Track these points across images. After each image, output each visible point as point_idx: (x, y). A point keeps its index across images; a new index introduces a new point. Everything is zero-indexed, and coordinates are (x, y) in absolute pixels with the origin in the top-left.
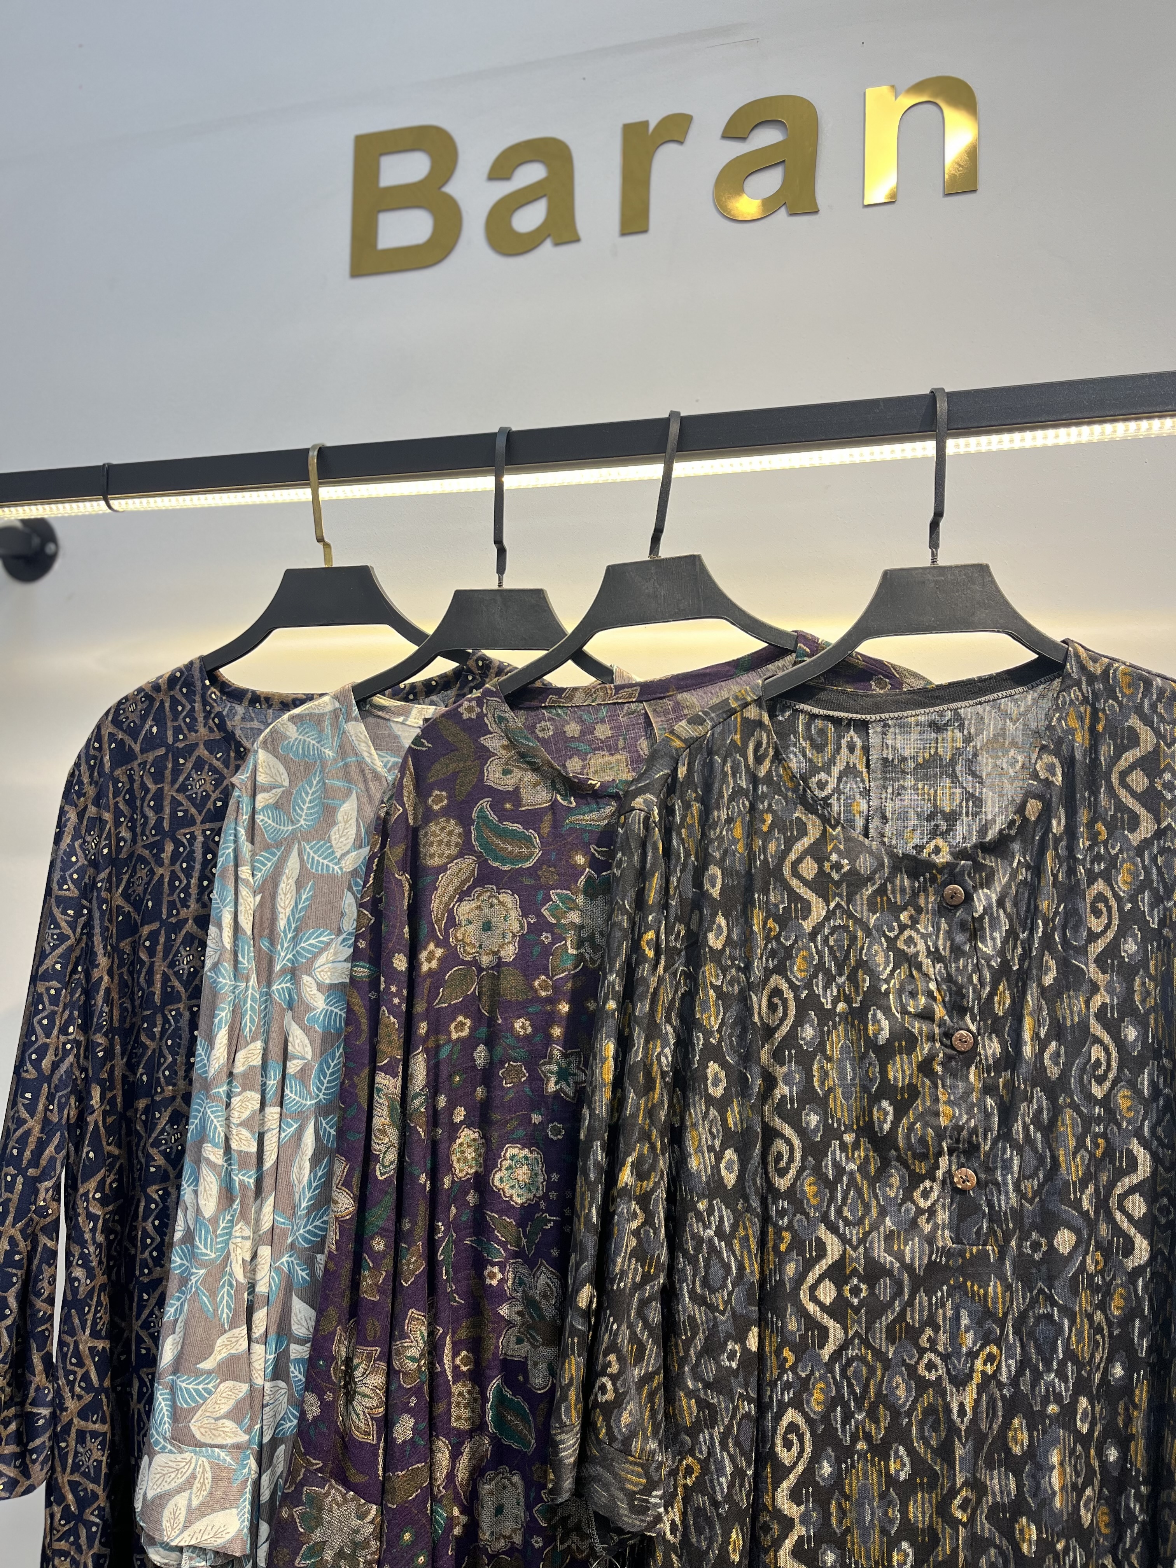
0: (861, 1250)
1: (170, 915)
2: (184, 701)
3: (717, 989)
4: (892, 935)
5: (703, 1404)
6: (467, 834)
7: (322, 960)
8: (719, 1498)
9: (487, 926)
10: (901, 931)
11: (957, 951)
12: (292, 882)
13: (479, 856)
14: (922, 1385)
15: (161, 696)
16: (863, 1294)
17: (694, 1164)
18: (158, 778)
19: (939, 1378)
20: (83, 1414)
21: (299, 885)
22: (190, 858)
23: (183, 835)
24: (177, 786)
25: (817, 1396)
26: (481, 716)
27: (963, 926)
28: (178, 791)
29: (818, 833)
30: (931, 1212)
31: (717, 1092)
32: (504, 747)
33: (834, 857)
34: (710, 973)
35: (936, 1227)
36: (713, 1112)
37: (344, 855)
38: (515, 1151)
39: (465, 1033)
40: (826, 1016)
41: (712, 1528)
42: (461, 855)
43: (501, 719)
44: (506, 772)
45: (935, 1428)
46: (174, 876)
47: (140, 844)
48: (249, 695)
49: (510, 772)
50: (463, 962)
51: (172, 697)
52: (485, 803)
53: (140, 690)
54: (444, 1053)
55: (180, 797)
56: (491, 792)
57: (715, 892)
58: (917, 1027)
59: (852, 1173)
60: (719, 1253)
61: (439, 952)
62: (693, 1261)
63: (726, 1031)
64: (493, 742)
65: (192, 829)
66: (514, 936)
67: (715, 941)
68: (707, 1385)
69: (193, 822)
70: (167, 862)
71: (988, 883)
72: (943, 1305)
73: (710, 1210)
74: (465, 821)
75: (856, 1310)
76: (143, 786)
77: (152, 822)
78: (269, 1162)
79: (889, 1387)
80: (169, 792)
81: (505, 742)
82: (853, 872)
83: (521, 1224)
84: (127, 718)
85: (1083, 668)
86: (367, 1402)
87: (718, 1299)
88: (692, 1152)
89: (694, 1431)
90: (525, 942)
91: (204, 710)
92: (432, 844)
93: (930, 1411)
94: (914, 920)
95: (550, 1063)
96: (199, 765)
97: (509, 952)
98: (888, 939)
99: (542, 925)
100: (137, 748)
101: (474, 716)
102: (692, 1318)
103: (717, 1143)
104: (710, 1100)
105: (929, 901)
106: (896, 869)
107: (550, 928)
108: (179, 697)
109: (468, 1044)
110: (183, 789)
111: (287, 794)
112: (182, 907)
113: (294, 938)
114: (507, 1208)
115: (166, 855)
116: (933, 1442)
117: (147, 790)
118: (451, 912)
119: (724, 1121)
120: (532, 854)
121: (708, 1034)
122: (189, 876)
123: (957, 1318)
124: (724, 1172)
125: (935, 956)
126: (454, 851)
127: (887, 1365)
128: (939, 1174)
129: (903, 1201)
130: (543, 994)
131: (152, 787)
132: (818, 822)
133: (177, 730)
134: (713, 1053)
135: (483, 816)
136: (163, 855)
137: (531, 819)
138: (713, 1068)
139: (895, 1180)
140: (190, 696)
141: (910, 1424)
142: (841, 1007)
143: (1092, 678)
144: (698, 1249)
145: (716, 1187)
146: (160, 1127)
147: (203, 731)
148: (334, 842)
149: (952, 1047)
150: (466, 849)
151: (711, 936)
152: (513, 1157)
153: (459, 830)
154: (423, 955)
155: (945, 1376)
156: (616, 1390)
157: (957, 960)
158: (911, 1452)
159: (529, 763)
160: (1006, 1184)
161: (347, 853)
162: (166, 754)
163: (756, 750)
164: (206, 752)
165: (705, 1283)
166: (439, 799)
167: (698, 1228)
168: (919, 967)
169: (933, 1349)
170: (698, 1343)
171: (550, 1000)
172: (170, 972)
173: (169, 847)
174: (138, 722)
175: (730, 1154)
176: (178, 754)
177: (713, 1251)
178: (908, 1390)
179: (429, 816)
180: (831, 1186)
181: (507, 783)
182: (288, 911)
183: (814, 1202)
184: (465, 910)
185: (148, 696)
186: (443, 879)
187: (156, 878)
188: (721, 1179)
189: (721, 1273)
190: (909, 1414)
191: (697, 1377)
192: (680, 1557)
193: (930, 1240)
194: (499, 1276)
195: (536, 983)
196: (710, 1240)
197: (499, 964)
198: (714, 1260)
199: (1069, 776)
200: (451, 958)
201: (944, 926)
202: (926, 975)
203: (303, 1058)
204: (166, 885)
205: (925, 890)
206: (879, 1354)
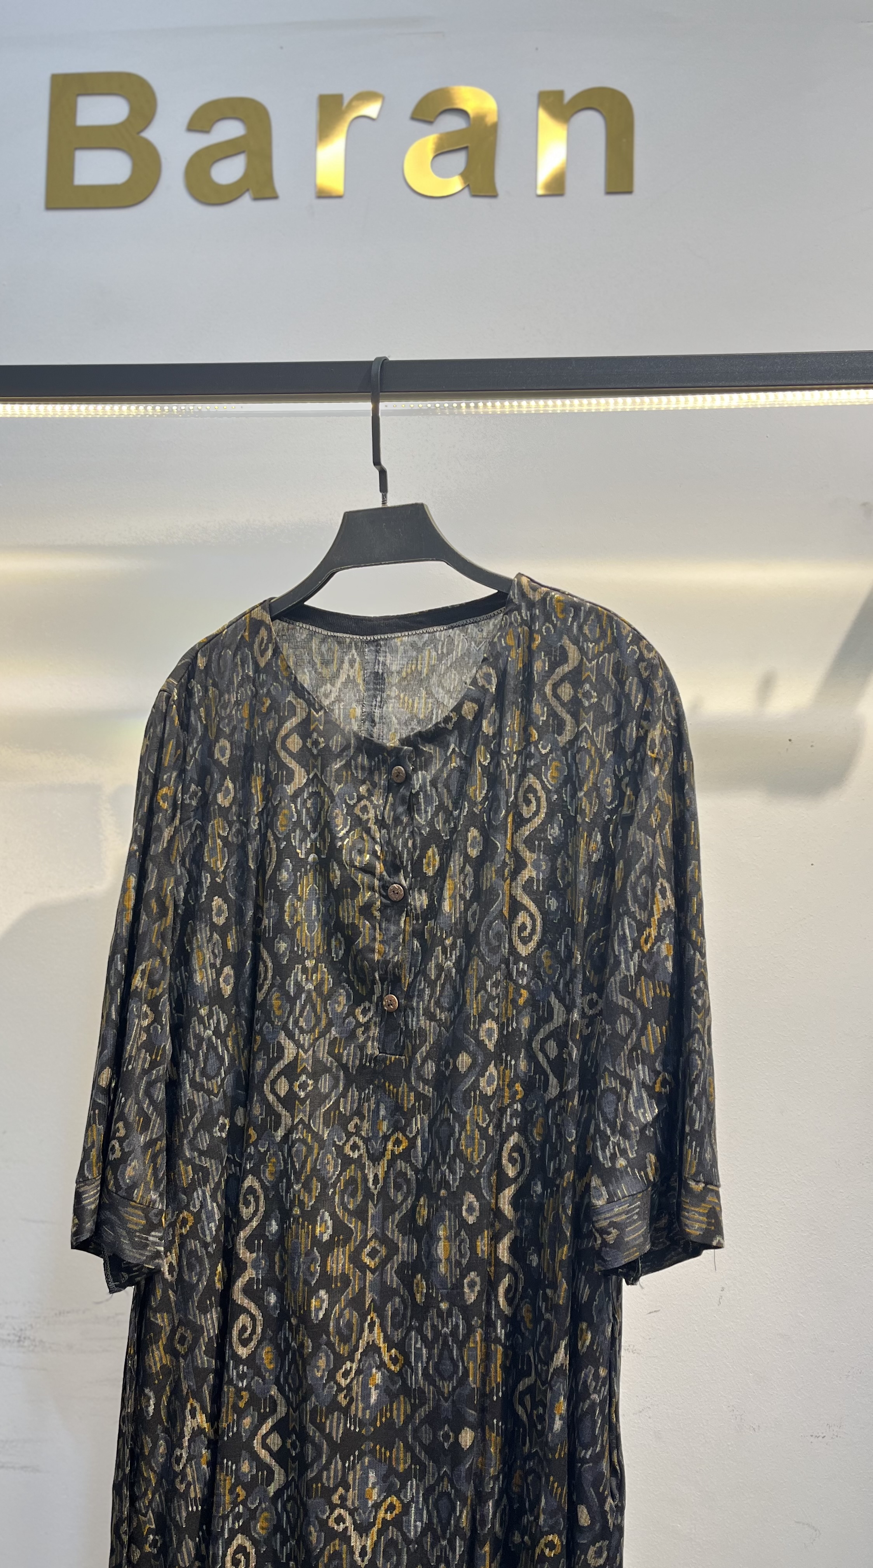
0: (310, 1052)
3: (224, 839)
4: (352, 803)
5: (197, 1169)
10: (359, 800)
14: (347, 1161)
16: (309, 1088)
17: (198, 978)
19: (360, 1156)
25: (271, 1168)
29: (304, 715)
30: (367, 1026)
31: (220, 921)
33: (315, 735)
34: (218, 827)
35: (368, 1038)
36: (216, 936)
40: (300, 864)
45: (353, 1195)
57: (225, 761)
58: (361, 878)
59: (309, 992)
60: (215, 1049)
62: (195, 1056)
63: (230, 873)
67: (223, 800)
68: (202, 1153)
72: (368, 1100)
73: (210, 1015)
75: (303, 1101)
79: (322, 1164)
82: (328, 748)
85: (523, 596)
87: (213, 1085)
88: (197, 968)
89: (189, 1190)
93: (352, 1181)
94: (370, 793)
98: (348, 806)
102: (191, 1101)
103: (218, 962)
104: (214, 927)
105: (382, 780)
106: (359, 750)
116: (351, 1207)
119: (224, 943)
121: (214, 874)
123: (377, 1111)
124: (222, 985)
125: (381, 823)
127: (322, 1145)
128: (375, 998)
129: (347, 1016)
132: (305, 705)
134: (217, 890)
138: (217, 901)
139: (343, 999)
141: (334, 1193)
142: (312, 857)
143: (531, 605)
144: (199, 1046)
145: (215, 997)
149: (387, 897)
151: (220, 797)
155: (365, 1155)
156: (123, 1151)
157: (396, 827)
158: (333, 1216)
160: (418, 1009)
163: (260, 645)
165: (203, 1073)
167: (199, 1029)
168: (368, 831)
169: (357, 1134)
170: (196, 1120)
175: (228, 970)
177: (212, 1047)
178: (335, 1166)
180: (292, 1001)
183: (278, 1013)
188: (220, 989)
189: (217, 1064)
190: (334, 1185)
191: (193, 1148)
192: (175, 1292)
193: (362, 1047)
196: (210, 1039)
199: (503, 684)
201: (390, 799)
202: (373, 839)
206: (316, 1136)
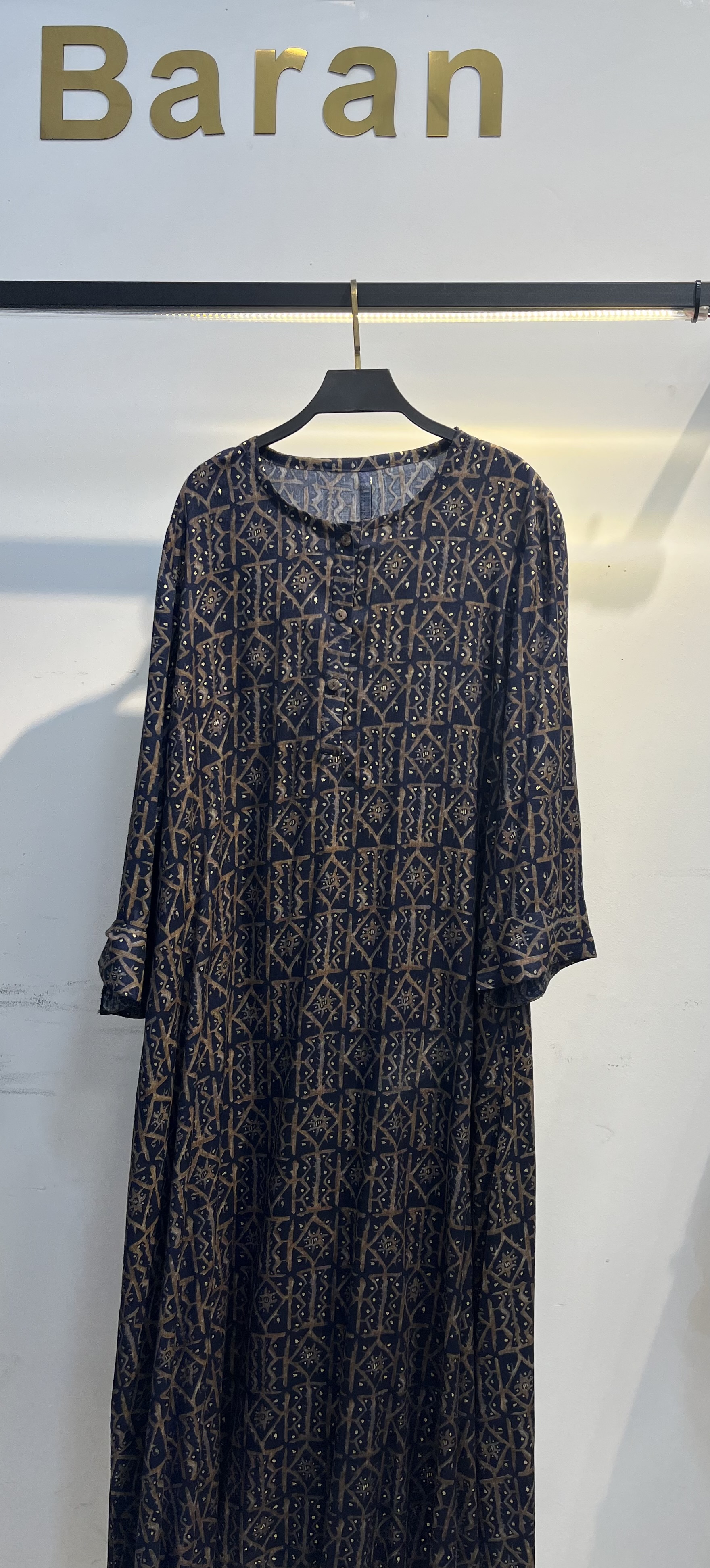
48: (291, 460)
65: (253, 564)
69: (253, 560)
77: (222, 559)
84: (201, 483)
100: (207, 504)
108: (238, 468)
112: (249, 620)
115: (235, 583)
131: (222, 533)
133: (237, 493)
136: (232, 583)
140: (246, 469)
147: (256, 494)
162: (231, 510)
164: (260, 509)
172: (243, 665)
173: (237, 577)
176: (240, 510)
185: (215, 467)
187: (228, 599)
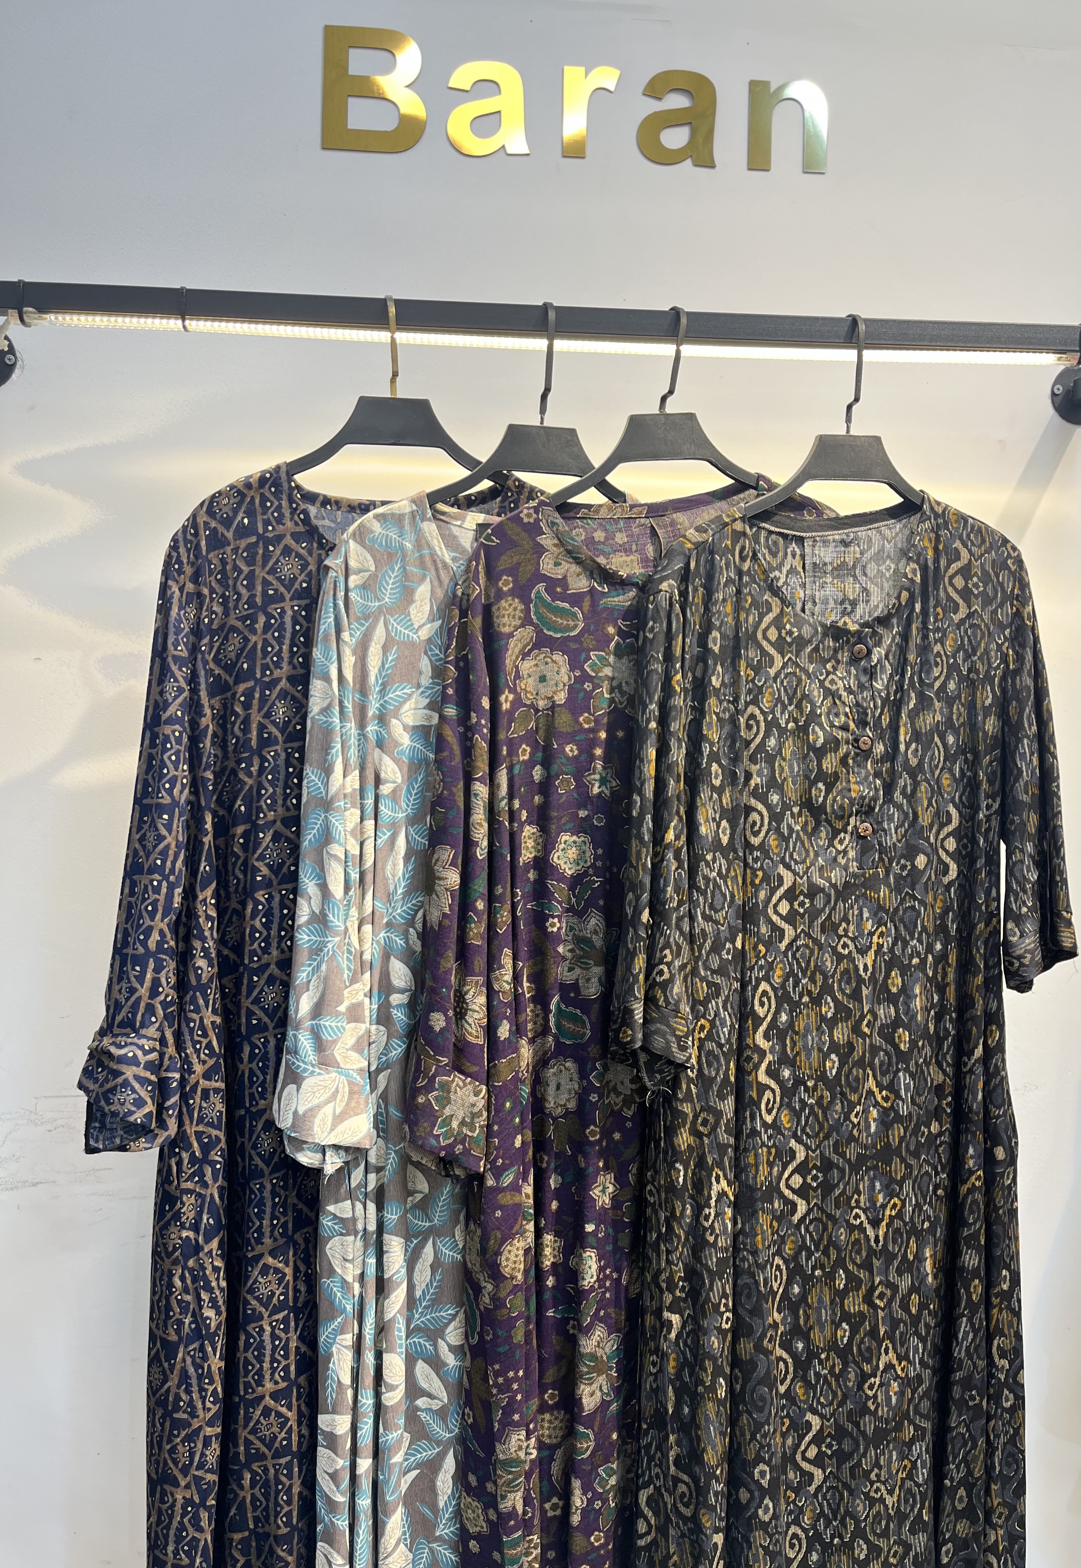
0: (805, 878)
1: (263, 674)
2: (272, 498)
3: (717, 714)
4: (822, 678)
5: (710, 984)
6: (527, 611)
7: (406, 707)
8: (723, 1041)
9: (543, 679)
10: (828, 675)
11: (861, 687)
12: (379, 647)
13: (536, 626)
14: (840, 958)
15: (252, 493)
16: (807, 905)
17: (703, 830)
18: (250, 561)
19: (850, 952)
20: (207, 1076)
21: (385, 649)
22: (281, 628)
23: (274, 609)
24: (267, 569)
25: (779, 972)
26: (537, 521)
27: (865, 671)
28: (268, 573)
29: (778, 611)
30: (845, 852)
31: (717, 782)
32: (555, 545)
33: (788, 627)
34: (712, 703)
35: (848, 859)
36: (715, 796)
37: (420, 627)
38: (567, 838)
39: (526, 757)
40: (782, 731)
41: (718, 1061)
42: (523, 625)
43: (553, 524)
44: (557, 564)
45: (848, 982)
46: (266, 643)
47: (232, 616)
48: (321, 498)
49: (560, 564)
50: (525, 705)
51: (262, 495)
52: (541, 587)
53: (232, 487)
54: (516, 770)
55: (270, 578)
56: (545, 578)
57: (716, 649)
58: (840, 735)
59: (798, 832)
60: (719, 887)
61: (511, 697)
62: (704, 893)
63: (722, 743)
64: (547, 540)
65: (282, 605)
66: (564, 685)
67: (715, 682)
68: (713, 972)
69: (282, 599)
70: (259, 631)
71: (878, 644)
72: (852, 908)
73: (714, 860)
74: (526, 600)
75: (802, 916)
76: (236, 568)
77: (245, 599)
78: (369, 862)
79: (822, 961)
80: (260, 573)
81: (556, 541)
82: (800, 636)
83: (572, 888)
84: (220, 510)
85: (932, 509)
86: (476, 1015)
87: (720, 916)
88: (702, 821)
90: (572, 690)
91: (291, 507)
92: (504, 616)
93: (846, 971)
94: (835, 669)
95: (594, 773)
96: (287, 551)
97: (561, 698)
98: (819, 680)
99: (585, 677)
100: (230, 535)
101: (532, 521)
102: (703, 931)
103: (718, 816)
104: (713, 788)
105: (844, 656)
106: (825, 635)
107: (590, 679)
108: (268, 494)
109: (530, 765)
110: (272, 571)
111: (373, 577)
112: (276, 668)
113: (380, 691)
114: (562, 878)
115: (259, 626)
116: (848, 991)
117: (240, 572)
118: (517, 667)
119: (721, 801)
120: (576, 626)
121: (712, 744)
122: (281, 644)
123: (861, 914)
124: (721, 835)
125: (849, 691)
126: (518, 622)
127: (821, 947)
128: (850, 828)
129: (828, 847)
130: (586, 726)
131: (245, 569)
132: (779, 602)
133: (267, 523)
134: (714, 757)
135: (539, 596)
136: (256, 626)
137: (576, 600)
138: (715, 767)
139: (823, 835)
140: (277, 495)
141: (833, 982)
142: (791, 725)
143: (937, 516)
144: (707, 885)
145: (716, 844)
146: (264, 845)
147: (289, 524)
148: (412, 617)
149: (859, 748)
150: (526, 621)
151: (714, 679)
152: (565, 842)
153: (521, 607)
154: (502, 698)
155: (854, 951)
156: (670, 972)
157: (862, 693)
158: (834, 999)
159: (574, 558)
160: (890, 830)
161: (424, 625)
162: (257, 543)
163: (741, 552)
164: (293, 542)
165: (712, 907)
166: (506, 583)
167: (706, 871)
168: (840, 697)
170: (708, 945)
171: (590, 730)
172: (266, 721)
173: (262, 619)
174: (231, 514)
175: (724, 823)
176: (267, 542)
177: (717, 886)
178: (832, 962)
179: (500, 595)
180: (786, 840)
181: (558, 573)
182: (376, 670)
183: (776, 851)
184: (526, 666)
185: (239, 492)
186: (512, 642)
187: (250, 645)
188: (720, 839)
189: (722, 900)
190: (833, 976)
191: (706, 968)
192: (696, 1086)
193: (846, 868)
194: (558, 925)
195: (581, 719)
197: (553, 707)
198: (717, 892)
199: (924, 578)
200: (518, 702)
201: (853, 671)
202: (844, 703)
203: (394, 782)
204: (259, 651)
205: (842, 649)
206: (816, 941)
